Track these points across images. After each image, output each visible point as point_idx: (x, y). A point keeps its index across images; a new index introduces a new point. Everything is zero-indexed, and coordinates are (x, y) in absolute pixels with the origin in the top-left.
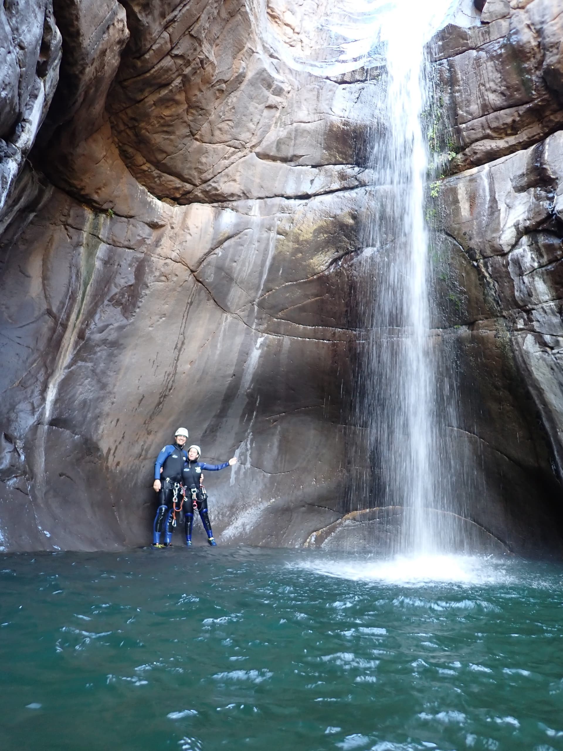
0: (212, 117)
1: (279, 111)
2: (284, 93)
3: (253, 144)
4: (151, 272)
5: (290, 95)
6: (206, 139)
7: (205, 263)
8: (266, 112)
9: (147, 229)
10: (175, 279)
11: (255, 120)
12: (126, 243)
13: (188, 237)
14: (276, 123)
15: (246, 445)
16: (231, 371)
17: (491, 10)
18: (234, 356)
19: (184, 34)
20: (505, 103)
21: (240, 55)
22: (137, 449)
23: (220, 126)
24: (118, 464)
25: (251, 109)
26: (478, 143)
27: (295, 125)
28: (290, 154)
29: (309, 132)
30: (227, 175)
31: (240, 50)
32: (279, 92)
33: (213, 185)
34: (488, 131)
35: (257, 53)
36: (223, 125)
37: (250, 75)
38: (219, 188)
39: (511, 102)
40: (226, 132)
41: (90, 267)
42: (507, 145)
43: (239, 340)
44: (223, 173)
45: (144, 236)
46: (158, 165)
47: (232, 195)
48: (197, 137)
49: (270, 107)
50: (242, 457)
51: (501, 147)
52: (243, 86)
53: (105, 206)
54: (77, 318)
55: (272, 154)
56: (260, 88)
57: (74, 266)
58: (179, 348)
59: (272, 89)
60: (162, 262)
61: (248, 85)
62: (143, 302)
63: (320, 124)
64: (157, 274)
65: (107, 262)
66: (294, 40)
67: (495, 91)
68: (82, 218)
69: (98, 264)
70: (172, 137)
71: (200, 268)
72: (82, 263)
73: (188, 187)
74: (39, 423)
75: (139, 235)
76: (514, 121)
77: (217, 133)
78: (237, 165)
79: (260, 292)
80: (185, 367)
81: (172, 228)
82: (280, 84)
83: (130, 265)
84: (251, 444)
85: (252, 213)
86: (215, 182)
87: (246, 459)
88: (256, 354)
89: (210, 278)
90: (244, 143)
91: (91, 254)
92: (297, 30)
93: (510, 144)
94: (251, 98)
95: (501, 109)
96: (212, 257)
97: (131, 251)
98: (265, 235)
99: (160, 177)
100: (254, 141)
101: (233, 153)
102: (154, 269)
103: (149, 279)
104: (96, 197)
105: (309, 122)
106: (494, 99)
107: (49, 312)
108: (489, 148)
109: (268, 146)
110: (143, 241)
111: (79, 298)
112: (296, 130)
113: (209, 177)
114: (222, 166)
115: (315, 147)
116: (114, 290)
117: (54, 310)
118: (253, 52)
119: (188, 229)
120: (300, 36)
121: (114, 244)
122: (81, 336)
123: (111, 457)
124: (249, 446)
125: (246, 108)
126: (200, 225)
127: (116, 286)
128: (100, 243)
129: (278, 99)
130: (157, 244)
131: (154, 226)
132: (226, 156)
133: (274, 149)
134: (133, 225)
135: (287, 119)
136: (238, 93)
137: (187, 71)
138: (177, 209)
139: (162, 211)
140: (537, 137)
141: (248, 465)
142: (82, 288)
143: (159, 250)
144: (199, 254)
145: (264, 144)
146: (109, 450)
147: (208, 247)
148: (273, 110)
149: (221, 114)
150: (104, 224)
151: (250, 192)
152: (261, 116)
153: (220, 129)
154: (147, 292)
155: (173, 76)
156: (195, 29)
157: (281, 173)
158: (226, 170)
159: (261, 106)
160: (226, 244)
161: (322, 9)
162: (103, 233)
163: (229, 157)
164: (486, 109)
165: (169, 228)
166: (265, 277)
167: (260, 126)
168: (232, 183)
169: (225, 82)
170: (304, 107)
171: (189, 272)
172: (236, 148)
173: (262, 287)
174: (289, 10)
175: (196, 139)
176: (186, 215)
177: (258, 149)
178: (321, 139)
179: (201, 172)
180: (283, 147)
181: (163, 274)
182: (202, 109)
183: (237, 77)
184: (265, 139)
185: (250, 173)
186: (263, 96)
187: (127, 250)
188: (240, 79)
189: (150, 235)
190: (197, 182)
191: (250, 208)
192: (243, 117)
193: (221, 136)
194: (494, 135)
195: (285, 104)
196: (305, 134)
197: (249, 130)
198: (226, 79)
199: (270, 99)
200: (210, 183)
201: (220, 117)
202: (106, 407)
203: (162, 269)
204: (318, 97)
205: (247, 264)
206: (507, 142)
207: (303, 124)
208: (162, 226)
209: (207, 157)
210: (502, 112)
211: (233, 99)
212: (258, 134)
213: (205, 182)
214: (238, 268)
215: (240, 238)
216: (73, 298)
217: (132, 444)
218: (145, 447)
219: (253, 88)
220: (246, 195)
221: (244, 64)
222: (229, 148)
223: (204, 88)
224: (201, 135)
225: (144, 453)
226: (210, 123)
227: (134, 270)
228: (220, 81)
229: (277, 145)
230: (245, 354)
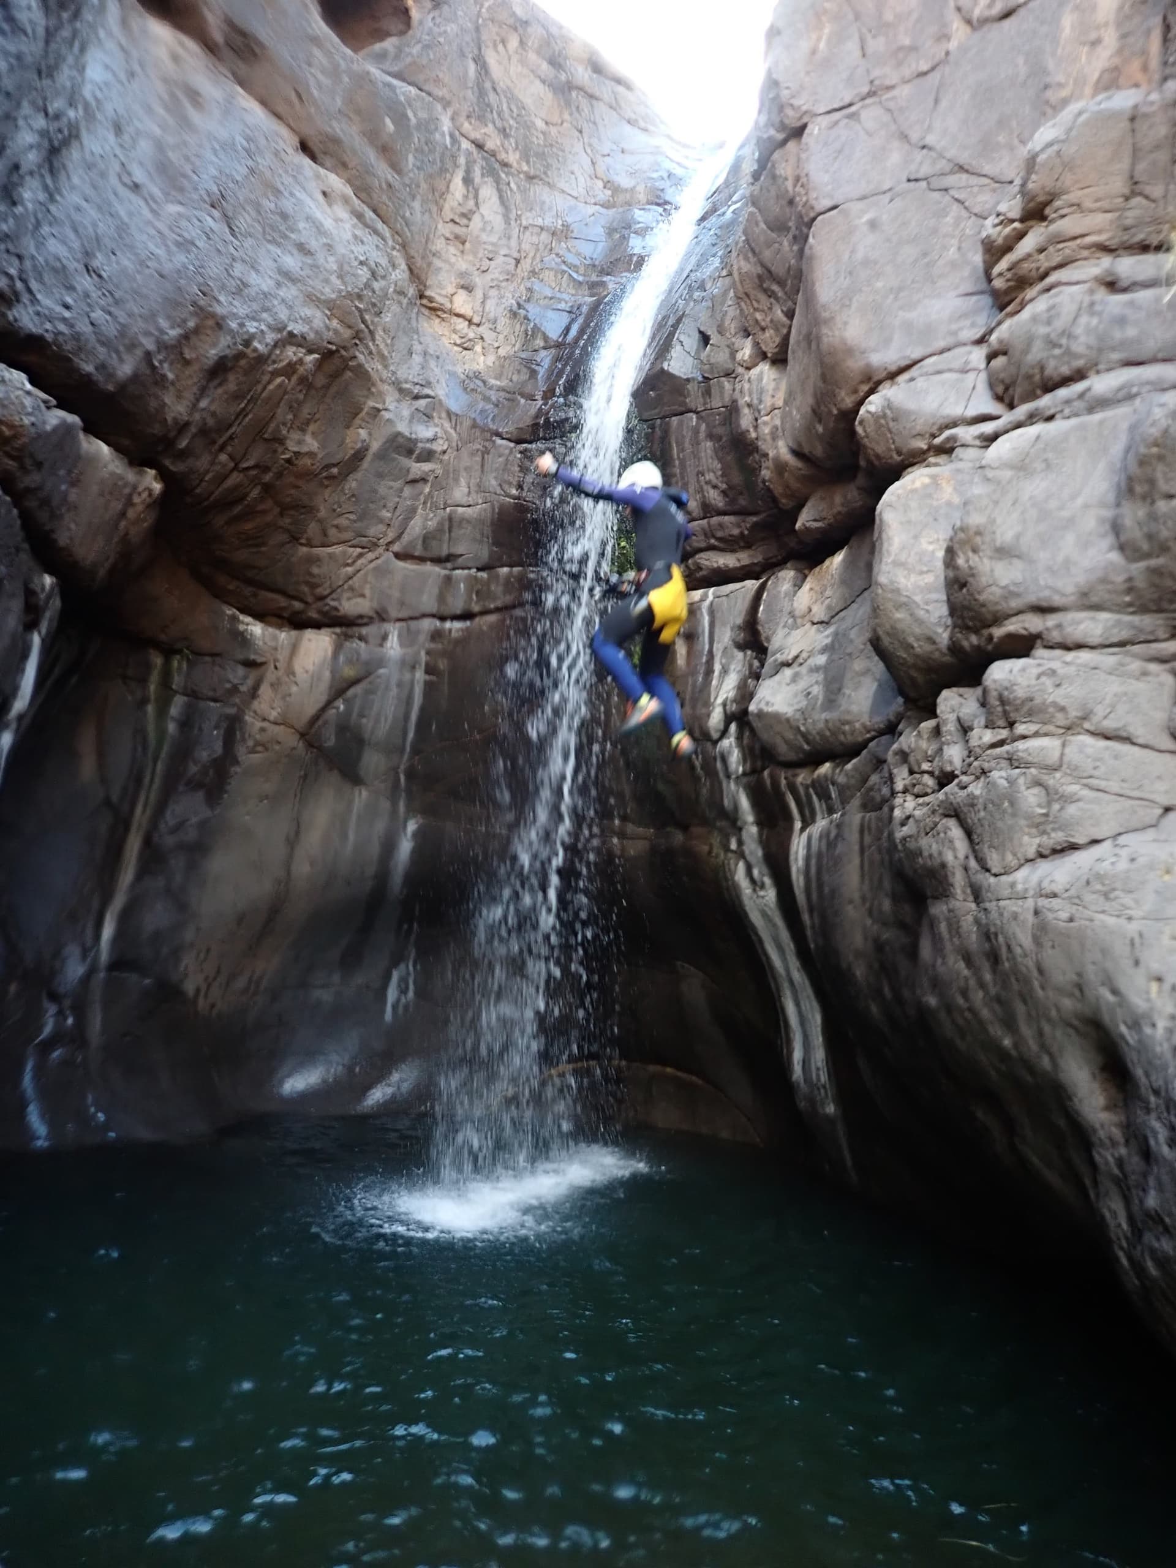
0: (323, 513)
1: (429, 484)
2: (437, 455)
3: (390, 540)
4: (244, 740)
5: (446, 457)
6: (315, 542)
7: (320, 722)
8: (407, 491)
9: (241, 671)
10: (277, 747)
11: (391, 505)
12: (211, 694)
13: (294, 689)
14: (425, 503)
15: (407, 966)
16: (371, 870)
17: (712, 361)
18: (375, 850)
19: (254, 441)
20: (728, 508)
21: (357, 421)
22: (241, 983)
23: (335, 522)
24: (213, 1006)
25: (382, 490)
26: (702, 555)
27: (448, 509)
28: (445, 552)
29: (468, 522)
30: (351, 589)
31: (357, 414)
32: (428, 456)
33: (333, 603)
34: (713, 541)
35: (386, 410)
36: (342, 521)
37: (375, 446)
38: (341, 608)
39: (736, 508)
40: (346, 529)
41: (162, 732)
42: (738, 565)
43: (380, 826)
44: (346, 587)
45: (236, 681)
46: (250, 582)
47: (361, 617)
48: (303, 541)
49: (414, 481)
50: (403, 986)
51: (731, 566)
52: (365, 464)
53: (179, 646)
54: (144, 811)
55: (416, 554)
56: (394, 460)
57: (140, 733)
58: (292, 842)
59: (414, 456)
60: (259, 724)
61: (373, 461)
62: (233, 784)
63: (485, 510)
64: (250, 743)
65: (186, 723)
66: (470, 340)
67: (715, 487)
68: (148, 667)
69: (172, 727)
70: (263, 549)
71: (313, 730)
72: (151, 728)
73: (297, 605)
74: (92, 971)
75: (229, 681)
76: (742, 533)
77: (332, 532)
78: (366, 575)
79: (406, 757)
80: (302, 869)
81: (276, 668)
82: (428, 445)
83: (216, 727)
84: (414, 966)
85: (389, 644)
86: (333, 599)
87: (407, 988)
88: (405, 847)
89: (330, 740)
90: (375, 540)
91: (162, 711)
92: (476, 320)
93: (743, 563)
94: (380, 476)
95: (725, 513)
96: (332, 712)
97: (218, 705)
98: (407, 676)
99: (255, 595)
100: (391, 535)
101: (361, 555)
102: (247, 736)
103: (241, 751)
104: (163, 637)
105: (469, 506)
106: (715, 497)
107: (107, 802)
108: (715, 565)
109: (411, 542)
110: (235, 689)
111: (147, 780)
112: (450, 519)
113: (326, 593)
114: (342, 576)
115: (481, 542)
116: (193, 769)
117: (115, 798)
118: (379, 410)
119: (294, 674)
120: (481, 330)
121: (193, 694)
122: (148, 842)
123: (201, 1002)
124: (411, 968)
125: (375, 492)
126: (311, 668)
127: (195, 763)
128: (174, 696)
129: (426, 467)
130: (254, 693)
131: (251, 664)
132: (349, 561)
133: (419, 547)
134: (220, 666)
135: (439, 497)
136: (358, 475)
137: (267, 477)
138: (284, 636)
139: (261, 643)
140: (774, 560)
141: (411, 994)
142: (150, 764)
143: (255, 705)
144: (311, 710)
145: (406, 538)
146: (198, 990)
147: (323, 698)
148: (420, 485)
149: (335, 506)
150: (180, 668)
151: (385, 611)
152: (400, 497)
153: (337, 527)
154: (238, 769)
155: (248, 490)
156: (270, 430)
157: (430, 581)
158: (350, 582)
159: (398, 484)
160: (350, 693)
161: (526, 265)
162: (177, 681)
163: (354, 562)
164: (708, 510)
165: (272, 666)
166: (411, 735)
167: (398, 513)
168: (359, 600)
169: (334, 465)
170: (463, 482)
171: (298, 736)
172: (363, 548)
173: (408, 749)
174: (463, 287)
175: (302, 544)
176: (294, 648)
177: (396, 547)
178: (487, 530)
179: (313, 586)
180: (434, 543)
181: (257, 743)
182: (304, 507)
183: (354, 455)
184: (408, 530)
185: (386, 583)
186: (401, 469)
187: (212, 704)
188: (359, 456)
189: (245, 678)
190: (310, 599)
191: (385, 638)
192: (371, 505)
193: (339, 535)
194: (721, 545)
195: (439, 472)
196: (464, 524)
197: (381, 521)
198: (334, 461)
199: (413, 470)
200: (328, 601)
201: (334, 510)
202: (189, 935)
203: (258, 736)
204: (483, 466)
205: (383, 719)
206: (739, 560)
207: (460, 510)
208: (262, 664)
209: (319, 566)
210: (727, 518)
211: (352, 483)
212: (397, 524)
213: (322, 598)
214: (370, 725)
215: (370, 683)
216: (139, 781)
217: (232, 977)
218: (255, 978)
219: (382, 463)
220: (381, 616)
221: (363, 433)
222: (352, 550)
223: (300, 483)
224: (308, 539)
225: (252, 987)
226: (320, 521)
227: (222, 732)
228: (328, 467)
229: (424, 541)
230: (389, 846)
